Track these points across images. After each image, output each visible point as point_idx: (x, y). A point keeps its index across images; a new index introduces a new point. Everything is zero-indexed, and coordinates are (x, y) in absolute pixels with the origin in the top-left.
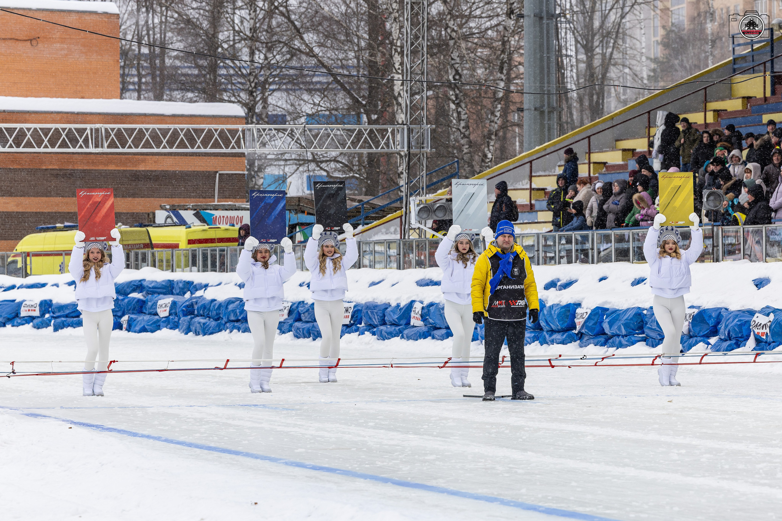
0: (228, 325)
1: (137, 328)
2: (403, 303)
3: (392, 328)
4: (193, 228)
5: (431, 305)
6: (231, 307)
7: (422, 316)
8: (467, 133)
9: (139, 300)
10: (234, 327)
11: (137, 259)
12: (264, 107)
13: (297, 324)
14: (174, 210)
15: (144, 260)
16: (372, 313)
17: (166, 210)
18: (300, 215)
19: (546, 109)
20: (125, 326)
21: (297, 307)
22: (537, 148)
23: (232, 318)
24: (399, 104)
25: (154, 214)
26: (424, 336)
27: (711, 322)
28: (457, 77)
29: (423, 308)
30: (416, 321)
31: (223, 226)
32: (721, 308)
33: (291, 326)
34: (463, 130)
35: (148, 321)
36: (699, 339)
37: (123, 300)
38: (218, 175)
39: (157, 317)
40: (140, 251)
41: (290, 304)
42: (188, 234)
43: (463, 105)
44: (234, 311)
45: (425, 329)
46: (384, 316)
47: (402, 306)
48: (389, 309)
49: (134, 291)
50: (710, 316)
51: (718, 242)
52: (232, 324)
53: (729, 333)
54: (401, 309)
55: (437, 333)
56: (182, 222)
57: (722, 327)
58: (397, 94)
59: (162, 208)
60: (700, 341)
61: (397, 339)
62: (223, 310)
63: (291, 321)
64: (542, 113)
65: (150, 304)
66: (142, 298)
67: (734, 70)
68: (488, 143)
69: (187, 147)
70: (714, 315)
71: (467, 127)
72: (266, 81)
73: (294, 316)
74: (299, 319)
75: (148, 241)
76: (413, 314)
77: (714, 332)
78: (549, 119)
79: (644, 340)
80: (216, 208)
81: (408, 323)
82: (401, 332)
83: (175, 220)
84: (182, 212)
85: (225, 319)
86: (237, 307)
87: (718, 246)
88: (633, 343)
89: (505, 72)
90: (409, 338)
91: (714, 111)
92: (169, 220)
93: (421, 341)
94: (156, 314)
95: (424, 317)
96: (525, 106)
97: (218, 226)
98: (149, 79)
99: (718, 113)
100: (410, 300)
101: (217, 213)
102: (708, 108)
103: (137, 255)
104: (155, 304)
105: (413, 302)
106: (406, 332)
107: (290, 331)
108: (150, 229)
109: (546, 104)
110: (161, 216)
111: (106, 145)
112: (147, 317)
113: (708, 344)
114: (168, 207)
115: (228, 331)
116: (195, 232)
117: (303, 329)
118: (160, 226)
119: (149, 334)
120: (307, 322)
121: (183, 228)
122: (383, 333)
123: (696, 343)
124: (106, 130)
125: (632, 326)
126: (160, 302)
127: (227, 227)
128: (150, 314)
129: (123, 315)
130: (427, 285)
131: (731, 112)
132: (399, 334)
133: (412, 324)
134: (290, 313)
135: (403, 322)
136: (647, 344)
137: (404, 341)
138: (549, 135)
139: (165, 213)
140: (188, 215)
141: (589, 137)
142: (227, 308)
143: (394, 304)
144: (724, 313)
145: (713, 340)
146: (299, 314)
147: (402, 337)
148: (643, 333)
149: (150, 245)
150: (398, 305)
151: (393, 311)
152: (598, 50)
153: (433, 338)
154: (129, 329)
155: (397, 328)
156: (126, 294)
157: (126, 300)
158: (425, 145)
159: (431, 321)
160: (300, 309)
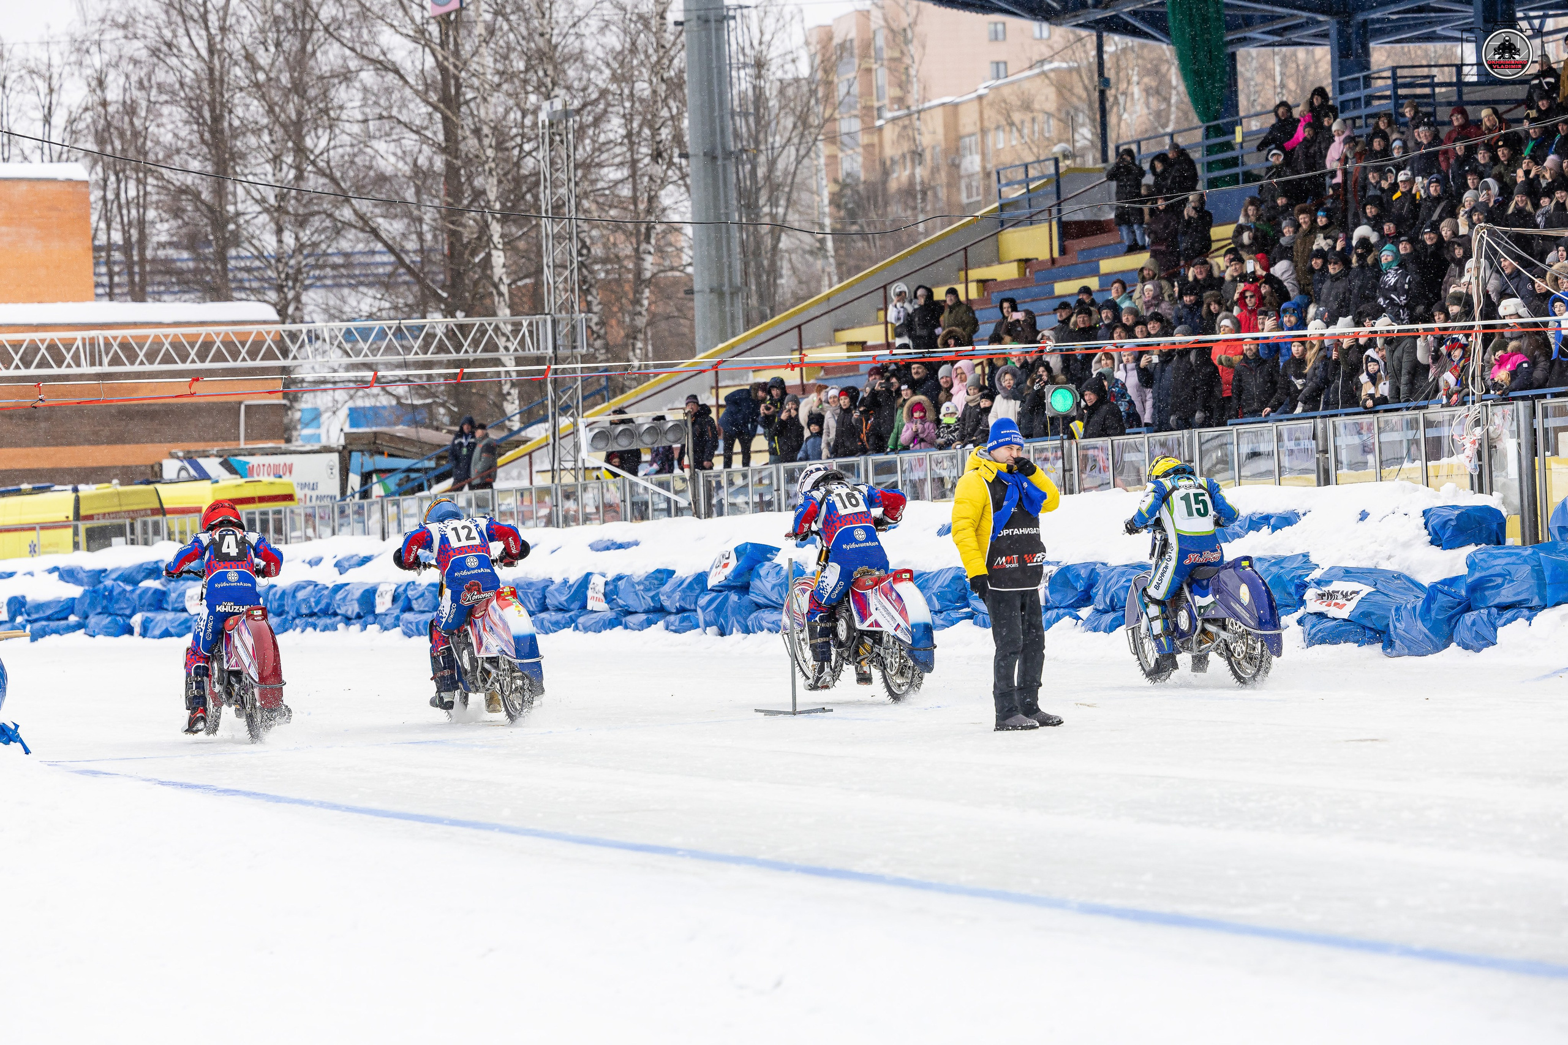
0: (297, 621)
1: (157, 632)
2: (574, 577)
3: (559, 616)
4: (221, 484)
5: (620, 578)
6: (301, 595)
7: (605, 595)
8: (602, 332)
9: (156, 591)
10: (307, 625)
11: (145, 532)
12: (297, 309)
13: (408, 616)
14: (189, 458)
15: (157, 532)
16: (526, 594)
17: (178, 458)
18: (377, 458)
19: (726, 288)
20: (137, 629)
21: (405, 590)
22: (721, 346)
23: (304, 611)
24: (500, 294)
25: (161, 465)
26: (612, 624)
27: (1080, 586)
28: (585, 252)
29: (606, 584)
30: (596, 602)
31: (266, 479)
32: (1095, 564)
33: (397, 618)
34: (595, 328)
35: (172, 621)
36: (1062, 611)
37: (133, 591)
38: (243, 408)
39: (185, 615)
40: (150, 520)
41: (394, 587)
42: (215, 491)
43: (594, 292)
44: (306, 600)
45: (611, 615)
46: (545, 597)
47: (571, 582)
48: (552, 588)
49: (146, 577)
50: (1078, 576)
51: (1071, 462)
52: (304, 620)
53: (1112, 600)
54: (571, 586)
55: (631, 619)
56: (203, 476)
57: (1099, 592)
58: (496, 279)
59: (172, 456)
60: (1064, 615)
61: (568, 632)
62: (288, 601)
63: (397, 612)
64: (721, 295)
65: (173, 596)
66: (160, 587)
67: (1002, 223)
68: (634, 345)
69: (226, 360)
70: (1083, 573)
71: (602, 323)
72: (299, 271)
73: (401, 603)
74: (408, 608)
75: (157, 506)
76: (590, 593)
77: (1086, 599)
78: (732, 305)
79: (970, 616)
80: (251, 453)
81: (584, 607)
82: (573, 620)
83: (193, 472)
84: (202, 461)
85: (292, 614)
86: (310, 595)
87: (1071, 470)
88: (953, 623)
89: (653, 241)
90: (586, 629)
91: (979, 281)
92: (183, 474)
93: (607, 633)
94: (184, 610)
95: (608, 597)
96: (696, 287)
97: (256, 478)
98: (125, 279)
99: (983, 283)
100: (584, 573)
101: (254, 461)
102: (970, 278)
103: (145, 524)
104: (182, 595)
105: (588, 575)
106: (581, 620)
107: (396, 626)
108: (159, 486)
109: (726, 280)
110: (171, 467)
111: (106, 360)
112: (170, 616)
113: (1078, 618)
114: (181, 454)
115: (299, 630)
116: (225, 488)
117: (417, 624)
118: (171, 482)
119: (175, 639)
120: (423, 612)
121: (207, 483)
122: (546, 624)
123: (1058, 618)
124: (106, 339)
125: (950, 596)
126: (189, 593)
127: (272, 479)
128: (175, 610)
129: (133, 613)
130: (608, 548)
131: (1003, 282)
132: (571, 622)
133: (589, 607)
134: (395, 599)
135: (575, 605)
136: (975, 623)
137: (579, 635)
138: (733, 328)
139: (177, 464)
140: (211, 465)
141: (799, 327)
142: (294, 597)
143: (558, 580)
144: (1099, 569)
145: (1085, 612)
146: (409, 600)
147: (576, 628)
148: (968, 606)
149: (162, 511)
150: (566, 582)
151: (559, 591)
152: (766, 209)
153: (626, 627)
154: (144, 634)
155: (567, 615)
156: (135, 583)
157: (138, 592)
158: (579, 343)
159: (621, 602)
160: (410, 593)
